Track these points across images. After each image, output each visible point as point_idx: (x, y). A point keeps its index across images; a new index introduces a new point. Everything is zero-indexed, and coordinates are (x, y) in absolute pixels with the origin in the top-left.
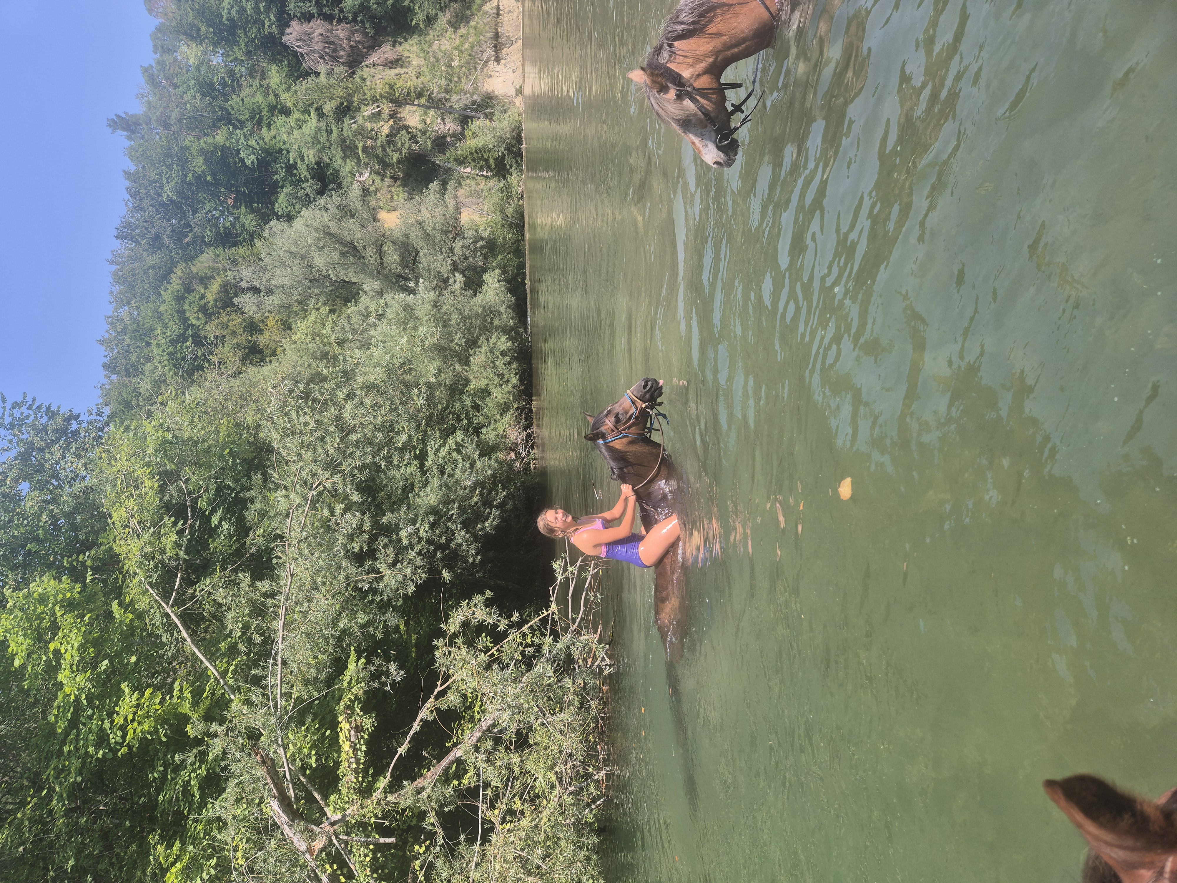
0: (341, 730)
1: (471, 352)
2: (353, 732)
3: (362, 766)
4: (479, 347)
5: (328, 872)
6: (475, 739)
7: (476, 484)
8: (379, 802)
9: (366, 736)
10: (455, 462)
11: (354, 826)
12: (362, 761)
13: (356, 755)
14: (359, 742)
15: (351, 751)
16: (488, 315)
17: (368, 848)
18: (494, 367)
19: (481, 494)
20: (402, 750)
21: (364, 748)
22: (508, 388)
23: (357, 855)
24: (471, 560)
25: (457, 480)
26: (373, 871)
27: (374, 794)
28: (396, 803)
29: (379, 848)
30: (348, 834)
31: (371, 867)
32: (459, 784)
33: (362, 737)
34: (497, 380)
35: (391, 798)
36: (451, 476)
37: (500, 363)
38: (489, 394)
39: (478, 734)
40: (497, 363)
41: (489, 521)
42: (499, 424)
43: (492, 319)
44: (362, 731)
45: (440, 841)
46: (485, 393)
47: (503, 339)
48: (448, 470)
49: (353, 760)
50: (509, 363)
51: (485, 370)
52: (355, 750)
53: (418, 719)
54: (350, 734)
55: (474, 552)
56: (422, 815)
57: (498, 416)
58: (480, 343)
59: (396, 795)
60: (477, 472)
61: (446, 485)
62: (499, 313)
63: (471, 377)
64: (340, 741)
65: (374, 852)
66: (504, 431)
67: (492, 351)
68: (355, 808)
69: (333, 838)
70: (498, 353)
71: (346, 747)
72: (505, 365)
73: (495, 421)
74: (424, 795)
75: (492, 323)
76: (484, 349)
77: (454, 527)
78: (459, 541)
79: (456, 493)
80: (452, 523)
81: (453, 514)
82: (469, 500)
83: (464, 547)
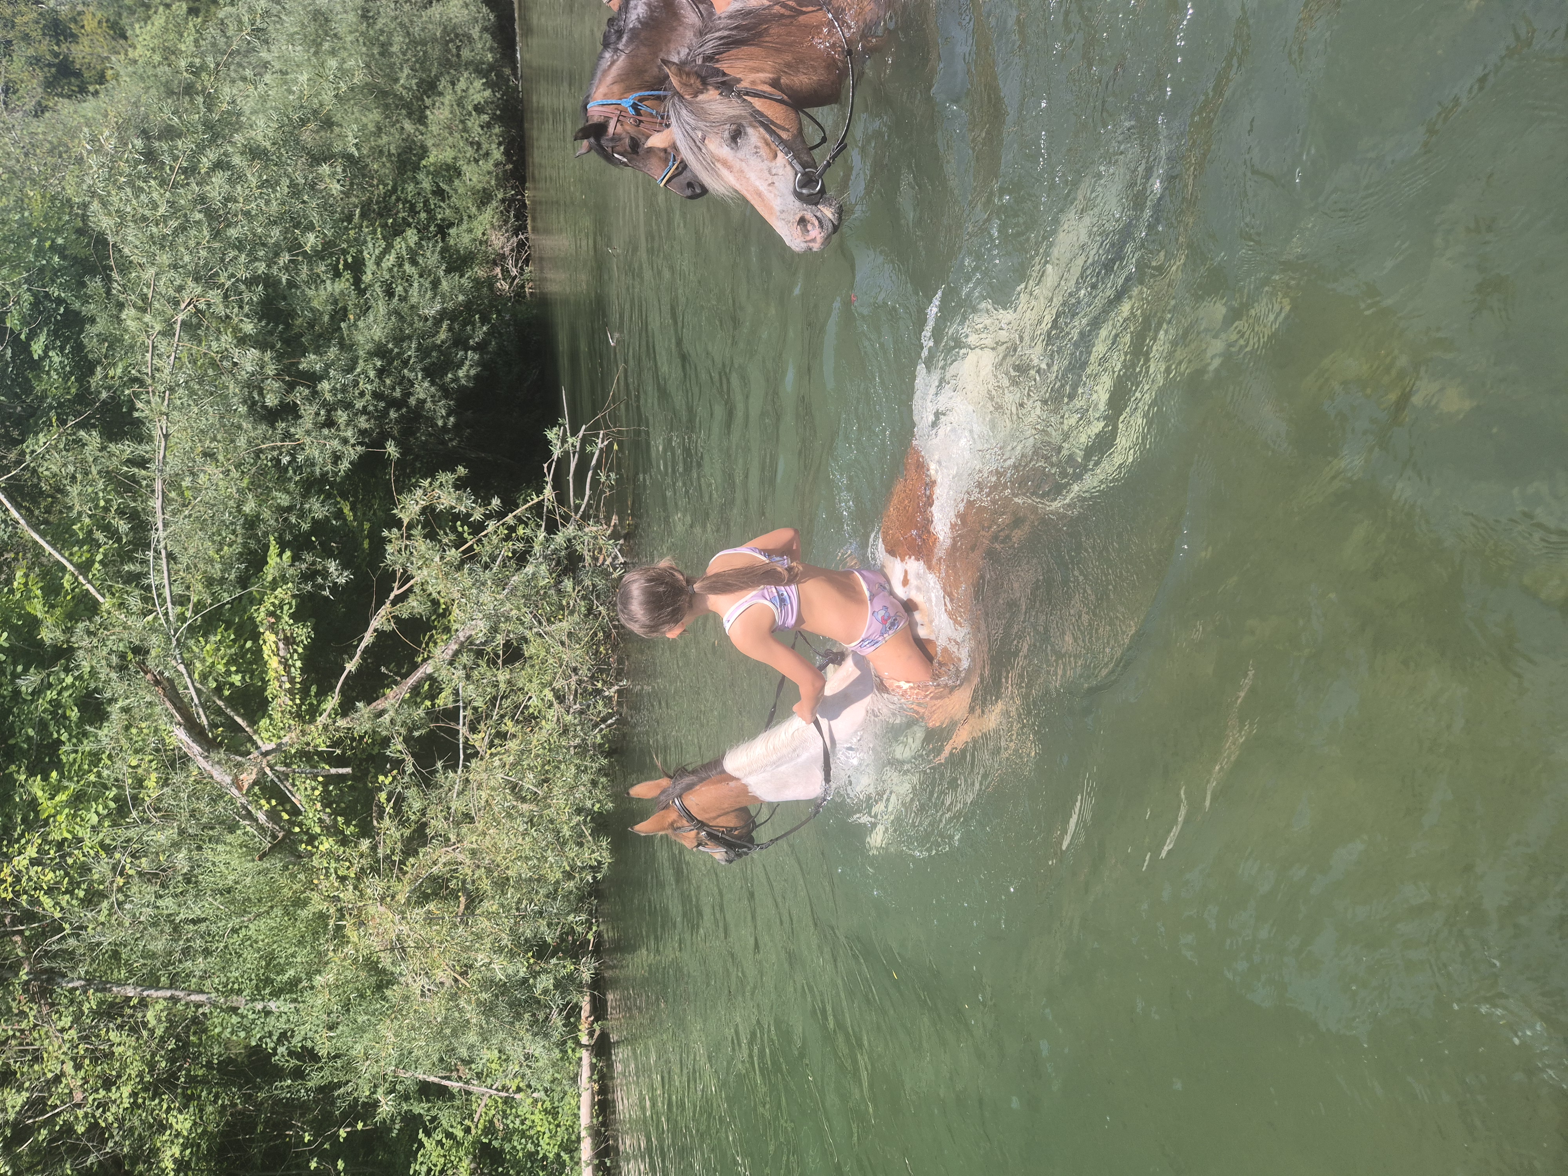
0: (265, 642)
1: (428, 102)
2: (281, 645)
3: (298, 686)
4: (441, 94)
5: (265, 808)
6: (450, 652)
7: (443, 314)
8: (326, 728)
9: (300, 650)
10: (408, 280)
11: (295, 756)
12: (298, 680)
13: (288, 673)
14: (292, 657)
15: (282, 667)
16: (451, 41)
17: (316, 780)
18: (465, 130)
19: (450, 329)
20: (351, 666)
21: (299, 664)
22: (487, 166)
23: (302, 788)
24: (440, 423)
25: (412, 307)
26: (325, 806)
27: (319, 719)
28: (349, 729)
29: (329, 779)
30: (287, 765)
31: (321, 802)
32: (433, 705)
33: (295, 651)
34: (470, 152)
35: (341, 723)
36: (403, 299)
37: (475, 123)
38: (459, 174)
39: (455, 647)
40: (469, 124)
41: (465, 369)
42: (475, 223)
43: (458, 48)
44: (294, 643)
45: (410, 769)
46: (452, 171)
47: (478, 84)
48: (399, 290)
49: (285, 679)
50: (487, 126)
51: (451, 134)
52: (287, 666)
53: (371, 629)
54: (277, 647)
55: (443, 412)
56: (386, 742)
57: (474, 210)
58: (440, 88)
59: (349, 719)
60: (443, 296)
61: (397, 313)
62: (469, 38)
63: (429, 143)
64: (265, 656)
65: (325, 785)
66: (484, 234)
67: (460, 103)
68: (293, 735)
69: (267, 770)
70: (470, 108)
71: (274, 663)
72: (482, 127)
73: (470, 217)
74: (386, 718)
75: (458, 56)
76: (448, 98)
77: (412, 376)
78: (422, 396)
79: (411, 325)
80: (409, 370)
81: (410, 356)
82: (433, 336)
83: (429, 405)
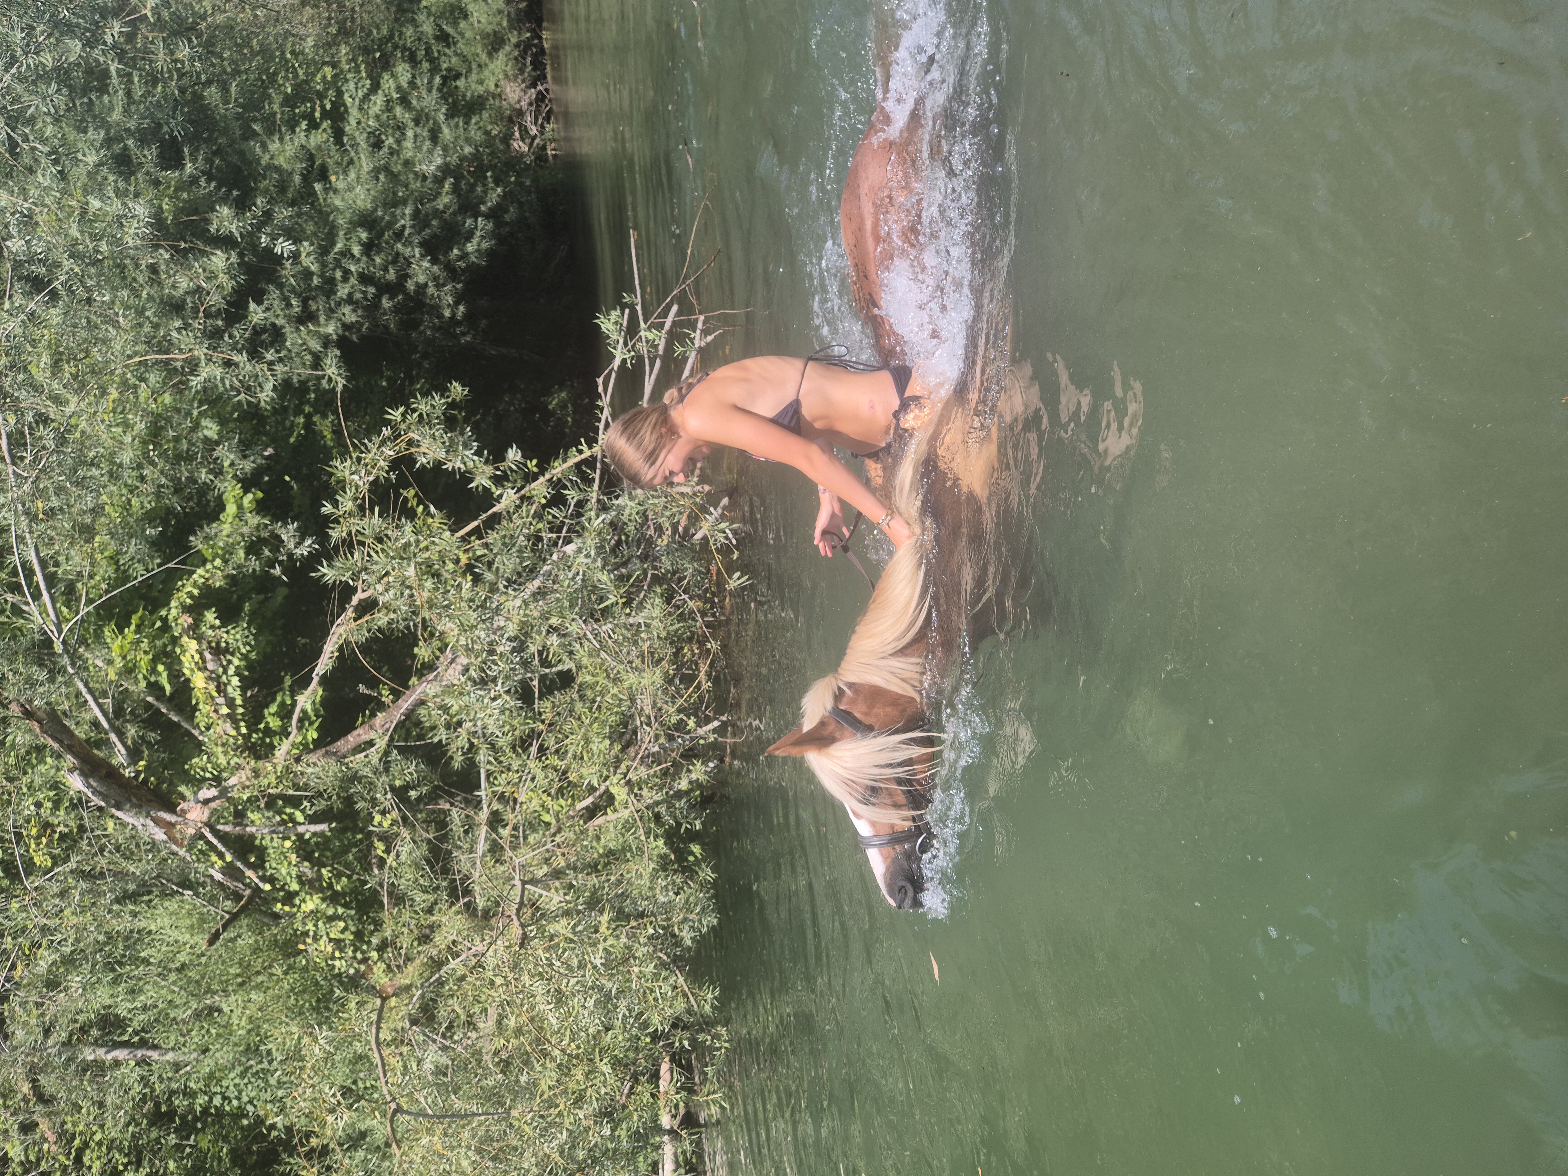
3: (240, 710)
7: (446, 170)
9: (237, 662)
10: (400, 128)
14: (225, 671)
19: (456, 189)
24: (447, 313)
25: (407, 163)
36: (394, 152)
41: (475, 241)
46: (457, 11)
48: (388, 141)
54: (202, 658)
55: (450, 300)
60: (445, 149)
61: (386, 169)
77: (408, 252)
78: (422, 279)
79: (406, 186)
80: (404, 245)
81: (404, 227)
82: (434, 200)
83: (431, 290)
